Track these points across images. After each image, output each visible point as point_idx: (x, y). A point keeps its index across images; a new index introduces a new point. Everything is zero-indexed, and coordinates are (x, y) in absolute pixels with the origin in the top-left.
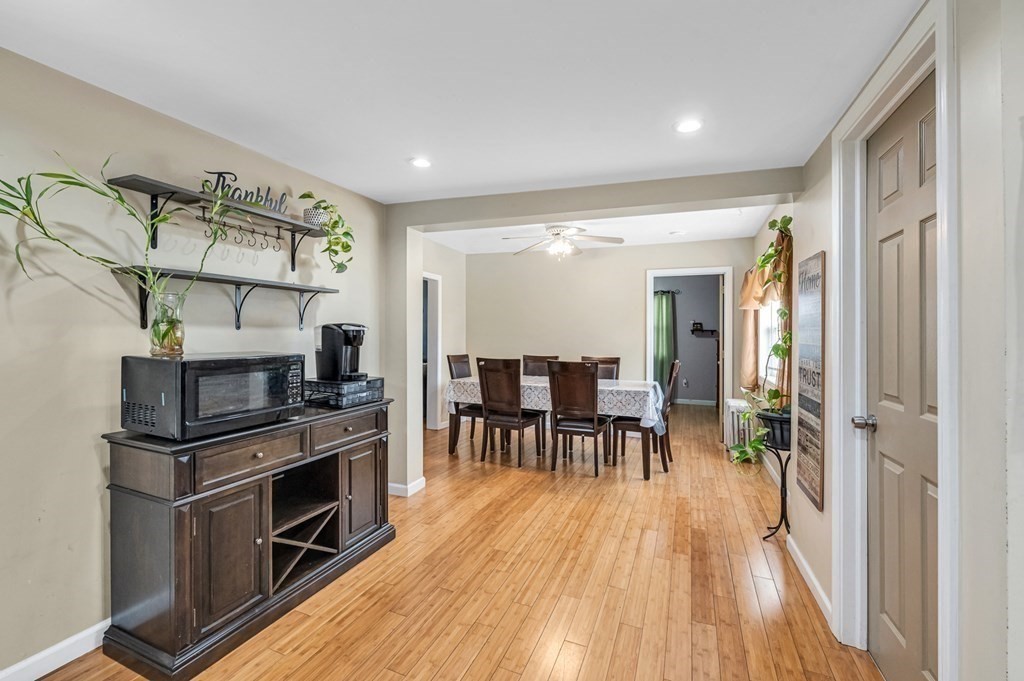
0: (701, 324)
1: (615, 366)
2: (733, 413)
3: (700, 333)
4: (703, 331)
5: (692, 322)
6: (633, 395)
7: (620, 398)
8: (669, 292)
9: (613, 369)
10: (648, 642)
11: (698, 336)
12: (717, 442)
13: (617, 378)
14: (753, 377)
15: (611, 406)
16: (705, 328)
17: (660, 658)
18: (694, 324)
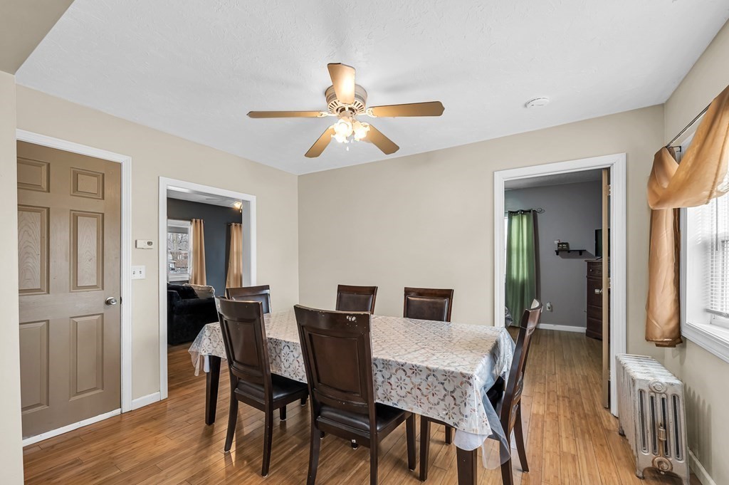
0: (567, 244)
1: (446, 300)
2: (641, 392)
3: (566, 253)
4: (569, 251)
5: (556, 242)
6: (441, 378)
7: (416, 380)
8: (530, 211)
9: (443, 305)
11: (563, 257)
12: (600, 409)
13: (448, 320)
14: (673, 324)
15: (403, 393)
16: (571, 248)
18: (559, 244)
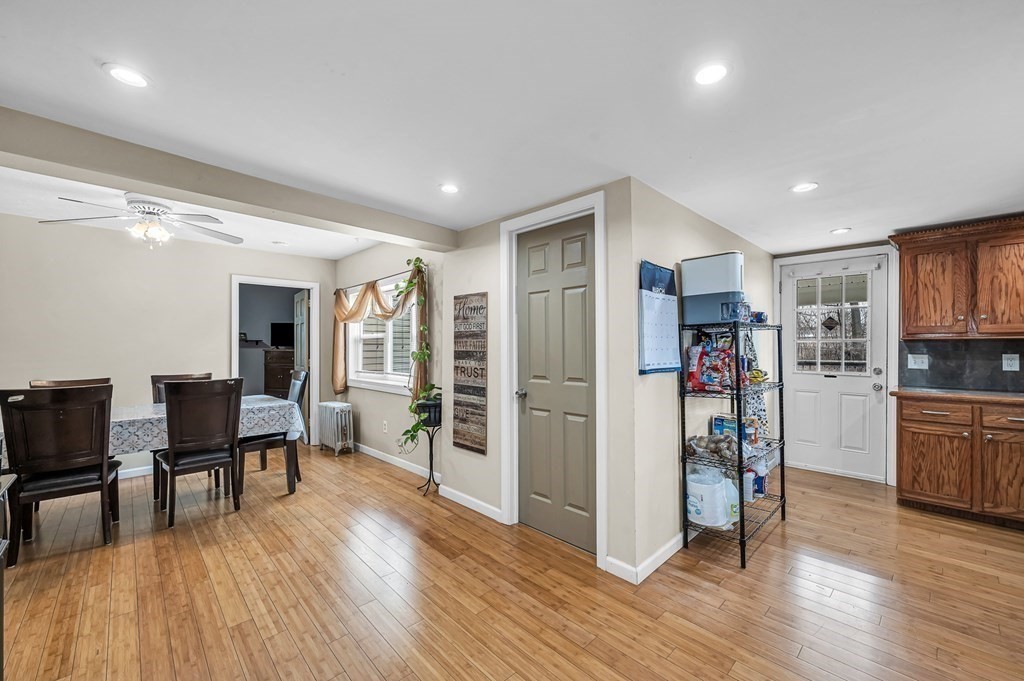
0: (245, 334)
2: (337, 413)
3: (245, 343)
4: (247, 341)
6: (277, 410)
7: (261, 415)
10: (448, 588)
16: (249, 339)
17: (465, 590)
